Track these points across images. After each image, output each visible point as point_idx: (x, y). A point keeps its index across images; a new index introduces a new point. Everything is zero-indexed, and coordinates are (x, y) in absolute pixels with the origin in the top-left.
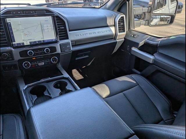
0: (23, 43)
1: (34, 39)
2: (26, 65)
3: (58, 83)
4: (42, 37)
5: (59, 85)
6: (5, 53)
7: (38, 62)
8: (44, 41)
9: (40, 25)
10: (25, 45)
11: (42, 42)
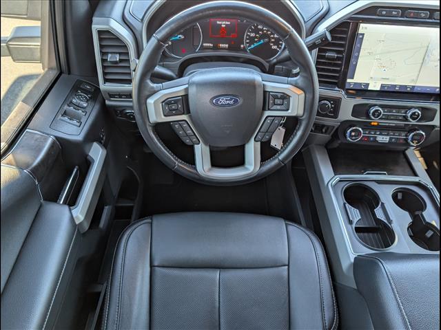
0: (367, 85)
1: (394, 80)
2: (353, 134)
3: (400, 192)
4: (415, 78)
5: (400, 196)
6: (326, 101)
7: (378, 133)
8: (414, 87)
9: (426, 48)
10: (369, 89)
11: (409, 89)
